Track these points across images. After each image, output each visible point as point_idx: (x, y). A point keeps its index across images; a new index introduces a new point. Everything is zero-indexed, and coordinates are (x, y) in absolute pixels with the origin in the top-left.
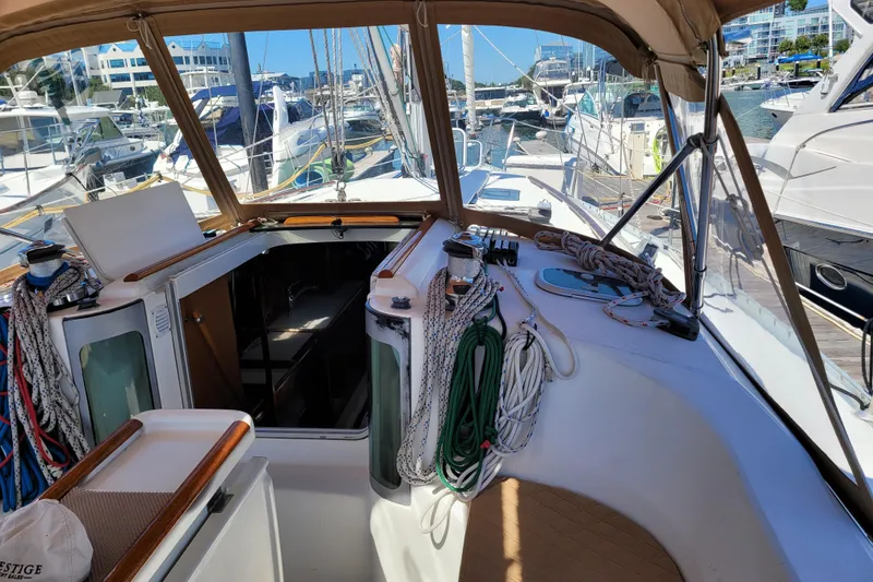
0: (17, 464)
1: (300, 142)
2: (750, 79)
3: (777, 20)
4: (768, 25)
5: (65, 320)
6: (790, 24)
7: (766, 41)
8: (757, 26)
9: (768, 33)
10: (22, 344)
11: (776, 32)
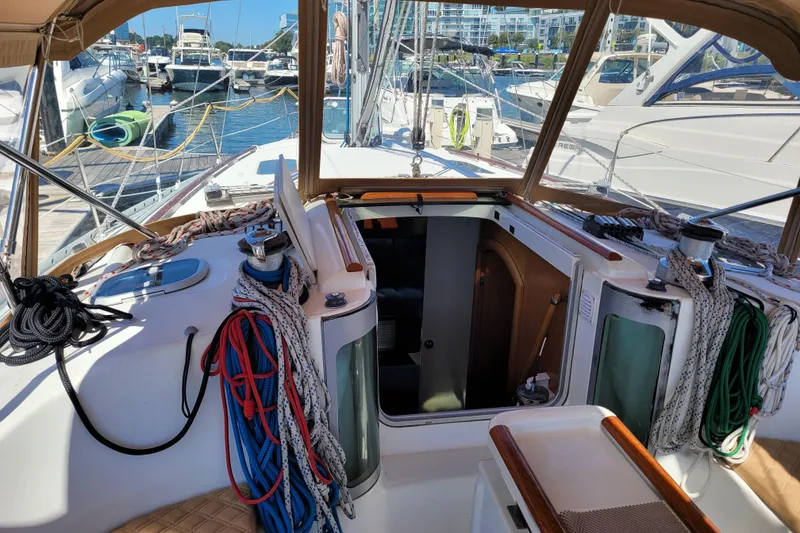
0: (287, 490)
1: (86, 91)
2: (468, 65)
3: (485, 16)
4: (478, 19)
5: (324, 320)
6: (494, 21)
7: (477, 33)
8: (469, 20)
9: (478, 27)
10: (292, 351)
11: (483, 27)
